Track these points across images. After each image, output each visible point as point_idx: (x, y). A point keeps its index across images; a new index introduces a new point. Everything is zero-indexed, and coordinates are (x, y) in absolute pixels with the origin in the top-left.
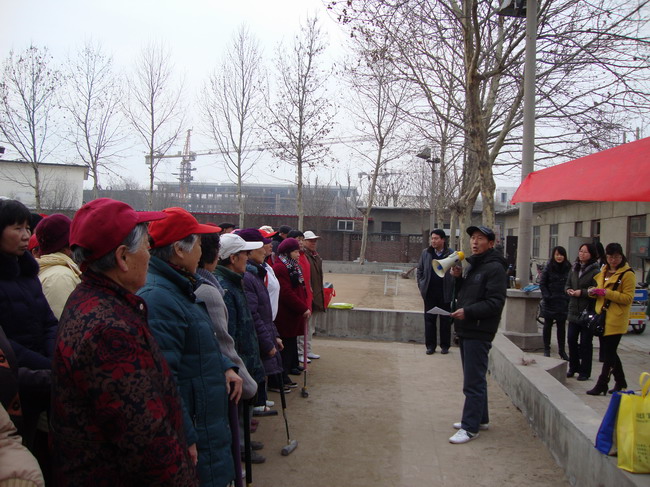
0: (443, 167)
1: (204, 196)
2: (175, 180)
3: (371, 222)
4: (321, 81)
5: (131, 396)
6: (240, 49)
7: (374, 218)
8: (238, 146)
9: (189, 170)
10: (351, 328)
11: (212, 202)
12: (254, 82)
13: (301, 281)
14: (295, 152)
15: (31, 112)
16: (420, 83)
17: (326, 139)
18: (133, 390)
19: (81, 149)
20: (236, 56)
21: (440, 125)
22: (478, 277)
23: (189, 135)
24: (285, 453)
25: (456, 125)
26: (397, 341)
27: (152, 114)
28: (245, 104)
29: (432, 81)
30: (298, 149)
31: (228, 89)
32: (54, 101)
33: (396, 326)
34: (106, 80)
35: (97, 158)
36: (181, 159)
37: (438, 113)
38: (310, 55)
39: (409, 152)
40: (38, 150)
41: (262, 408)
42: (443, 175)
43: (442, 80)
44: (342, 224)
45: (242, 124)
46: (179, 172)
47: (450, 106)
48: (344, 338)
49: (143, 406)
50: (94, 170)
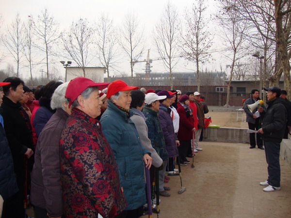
0: (266, 60)
1: (156, 79)
2: (144, 72)
3: (231, 88)
4: (205, 24)
5: (87, 161)
6: (168, 12)
7: (233, 86)
8: (169, 55)
9: (149, 67)
10: (218, 136)
11: (160, 81)
12: (175, 26)
13: (191, 114)
14: (195, 57)
15: (81, 46)
16: (253, 20)
17: (209, 50)
18: (88, 158)
19: (101, 60)
20: (166, 14)
21: (264, 40)
22: (270, 111)
23: (149, 52)
24: (180, 193)
25: (271, 39)
26: (240, 143)
27: (131, 43)
28: (171, 36)
29: (259, 19)
30: (196, 55)
31: (164, 30)
32: (90, 41)
33: (240, 136)
34: (110, 30)
35: (108, 64)
36: (146, 63)
37: (262, 34)
38: (200, 12)
39: (248, 54)
40: (84, 62)
41: (172, 172)
42: (265, 64)
43: (264, 18)
44: (218, 89)
45: (170, 45)
46: (145, 68)
47: (268, 30)
48: (215, 141)
49: (92, 166)
50: (107, 69)
